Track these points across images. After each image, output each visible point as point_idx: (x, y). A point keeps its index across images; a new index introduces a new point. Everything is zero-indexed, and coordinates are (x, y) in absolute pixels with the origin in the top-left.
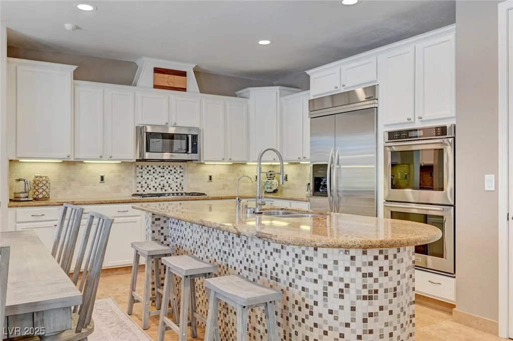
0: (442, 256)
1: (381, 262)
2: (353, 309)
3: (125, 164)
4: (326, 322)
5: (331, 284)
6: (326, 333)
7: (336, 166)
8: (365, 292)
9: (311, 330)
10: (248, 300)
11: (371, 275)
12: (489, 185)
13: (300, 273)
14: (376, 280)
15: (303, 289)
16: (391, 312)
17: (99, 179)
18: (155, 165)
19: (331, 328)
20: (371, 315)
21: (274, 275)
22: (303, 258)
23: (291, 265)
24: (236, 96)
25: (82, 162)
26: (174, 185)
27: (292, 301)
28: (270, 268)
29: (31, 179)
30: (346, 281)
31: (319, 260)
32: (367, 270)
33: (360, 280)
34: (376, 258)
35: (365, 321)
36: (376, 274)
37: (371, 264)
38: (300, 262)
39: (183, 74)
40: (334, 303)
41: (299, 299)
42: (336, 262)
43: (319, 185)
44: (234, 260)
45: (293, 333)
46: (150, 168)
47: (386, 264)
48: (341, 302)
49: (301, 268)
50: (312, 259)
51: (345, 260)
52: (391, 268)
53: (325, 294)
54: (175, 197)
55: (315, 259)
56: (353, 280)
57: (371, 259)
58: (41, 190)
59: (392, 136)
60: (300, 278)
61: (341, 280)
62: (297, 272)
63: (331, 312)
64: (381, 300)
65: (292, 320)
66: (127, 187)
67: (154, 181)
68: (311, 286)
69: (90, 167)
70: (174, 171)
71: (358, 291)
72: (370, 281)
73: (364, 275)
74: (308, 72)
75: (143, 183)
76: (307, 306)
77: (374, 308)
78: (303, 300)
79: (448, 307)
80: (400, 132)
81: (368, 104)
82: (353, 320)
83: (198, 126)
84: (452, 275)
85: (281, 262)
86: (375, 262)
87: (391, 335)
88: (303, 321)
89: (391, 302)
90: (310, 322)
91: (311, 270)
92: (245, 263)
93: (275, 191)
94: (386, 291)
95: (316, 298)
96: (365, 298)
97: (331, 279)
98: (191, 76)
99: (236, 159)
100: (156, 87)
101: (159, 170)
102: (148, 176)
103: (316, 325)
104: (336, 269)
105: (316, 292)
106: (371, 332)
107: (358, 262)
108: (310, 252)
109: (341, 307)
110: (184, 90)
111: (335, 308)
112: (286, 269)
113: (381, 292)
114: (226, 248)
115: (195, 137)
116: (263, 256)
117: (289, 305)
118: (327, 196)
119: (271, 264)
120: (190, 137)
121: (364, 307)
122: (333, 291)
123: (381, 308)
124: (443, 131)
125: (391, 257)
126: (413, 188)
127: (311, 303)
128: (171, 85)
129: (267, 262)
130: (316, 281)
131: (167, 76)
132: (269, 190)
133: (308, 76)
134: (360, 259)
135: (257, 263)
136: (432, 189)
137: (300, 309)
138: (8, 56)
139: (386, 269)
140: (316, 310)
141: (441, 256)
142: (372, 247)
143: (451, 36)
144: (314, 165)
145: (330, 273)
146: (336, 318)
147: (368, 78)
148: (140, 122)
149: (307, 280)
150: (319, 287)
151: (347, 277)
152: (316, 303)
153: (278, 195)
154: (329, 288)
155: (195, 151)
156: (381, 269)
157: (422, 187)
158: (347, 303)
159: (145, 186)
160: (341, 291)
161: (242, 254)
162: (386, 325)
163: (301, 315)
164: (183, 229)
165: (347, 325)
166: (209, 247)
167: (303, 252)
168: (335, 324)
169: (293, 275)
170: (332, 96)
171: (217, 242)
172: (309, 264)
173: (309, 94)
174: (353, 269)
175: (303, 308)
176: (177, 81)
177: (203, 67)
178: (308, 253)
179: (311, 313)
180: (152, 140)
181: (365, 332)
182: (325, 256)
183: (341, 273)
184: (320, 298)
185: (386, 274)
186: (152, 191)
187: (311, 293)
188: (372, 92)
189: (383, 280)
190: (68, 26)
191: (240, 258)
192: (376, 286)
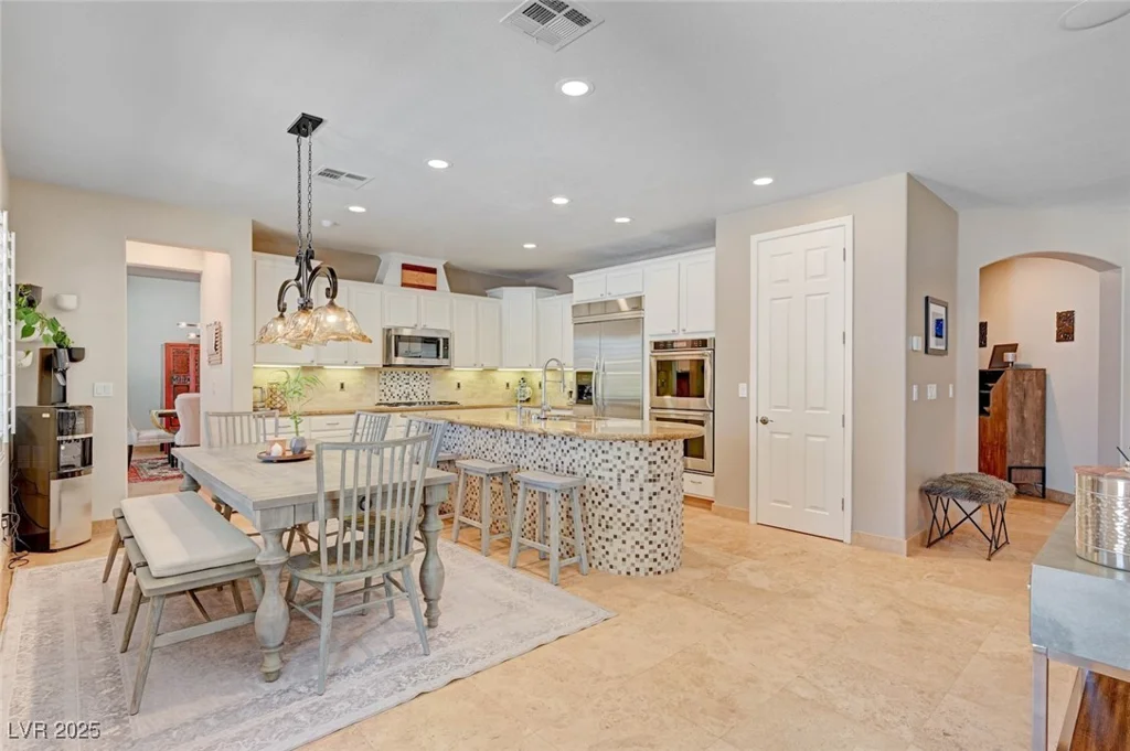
0: (702, 458)
1: (663, 452)
2: (641, 490)
3: (369, 370)
4: (619, 502)
5: (623, 471)
6: (619, 511)
7: (601, 373)
8: (651, 477)
9: (607, 509)
10: (562, 485)
11: (655, 463)
12: (742, 393)
13: (597, 465)
14: (659, 467)
15: (600, 477)
16: (669, 492)
17: (339, 387)
18: (400, 371)
19: (624, 506)
20: (655, 494)
21: (571, 469)
22: (600, 452)
23: (588, 459)
24: (486, 295)
25: (322, 368)
26: (419, 394)
27: (589, 489)
28: (566, 464)
29: (265, 387)
30: (637, 468)
31: (614, 452)
32: (651, 459)
33: (646, 467)
34: (659, 449)
35: (650, 498)
36: (659, 462)
37: (655, 454)
38: (596, 456)
39: (433, 271)
40: (626, 486)
41: (596, 486)
42: (628, 454)
43: (583, 393)
44: (527, 460)
45: (590, 514)
46: (394, 374)
47: (665, 454)
48: (631, 484)
49: (597, 460)
50: (607, 452)
51: (635, 452)
52: (669, 457)
53: (619, 480)
54: (422, 406)
55: (610, 452)
56: (641, 467)
57: (655, 450)
58: (278, 399)
59: (657, 346)
60: (597, 469)
61: (632, 467)
62: (594, 464)
63: (623, 494)
64: (662, 482)
65: (589, 505)
66: (369, 395)
67: (399, 388)
68: (607, 475)
69: (328, 373)
70: (420, 377)
71: (646, 476)
72: (654, 467)
73: (650, 463)
74: (571, 277)
75: (386, 391)
76: (603, 491)
77: (657, 489)
78: (600, 486)
79: (707, 503)
80: (665, 343)
81: (635, 314)
82: (641, 498)
83: (448, 328)
84: (711, 473)
85: (577, 457)
86: (658, 453)
87: (669, 509)
88: (600, 503)
89: (669, 484)
90: (605, 504)
91: (607, 461)
92: (539, 463)
93: (528, 400)
94: (666, 475)
95: (611, 484)
96: (650, 480)
97: (624, 467)
98: (441, 273)
99: (488, 365)
100: (403, 285)
101: (404, 376)
102: (392, 383)
103: (611, 506)
104: (628, 459)
105: (611, 479)
106: (655, 507)
107: (645, 454)
108: (606, 447)
109: (632, 489)
110: (434, 288)
111: (627, 490)
112: (583, 462)
113: (662, 475)
114: (517, 451)
115: (446, 341)
116: (559, 454)
117: (586, 492)
118: (591, 404)
119: (567, 460)
120: (441, 341)
121: (649, 488)
122: (625, 477)
123: (662, 489)
124: (703, 343)
125: (669, 449)
126: (673, 395)
127: (607, 488)
128: (421, 283)
129: (563, 459)
130: (611, 470)
131: (416, 273)
132: (523, 399)
133: (572, 281)
134: (648, 450)
135: (553, 461)
136: (688, 396)
137: (596, 494)
138: (254, 250)
139: (666, 458)
140: (611, 493)
141: (701, 456)
142: (655, 439)
143: (712, 257)
144: (578, 373)
145: (623, 462)
146: (628, 498)
147: (634, 289)
148: (388, 324)
149: (604, 470)
150: (614, 475)
151: (637, 465)
152: (611, 488)
153: (531, 404)
154: (623, 475)
155: (446, 356)
156: (662, 458)
157: (678, 395)
158: (636, 485)
159: (389, 394)
160: (632, 476)
161: (536, 455)
162: (666, 501)
163: (597, 499)
164: (462, 436)
165: (637, 503)
166: (496, 452)
167: (600, 447)
168: (627, 503)
169: (589, 467)
170: (589, 304)
171: (506, 446)
172: (605, 457)
173: (572, 297)
174: (641, 458)
175: (600, 493)
176: (426, 278)
177: (454, 263)
178: (604, 448)
179: (607, 496)
180: (400, 344)
181: (650, 507)
182: (619, 449)
183: (632, 461)
184: (614, 484)
185: (666, 462)
186: (396, 400)
187: (607, 479)
188: (637, 303)
189: (664, 466)
190: (326, 223)
191: (533, 458)
192: (658, 472)
